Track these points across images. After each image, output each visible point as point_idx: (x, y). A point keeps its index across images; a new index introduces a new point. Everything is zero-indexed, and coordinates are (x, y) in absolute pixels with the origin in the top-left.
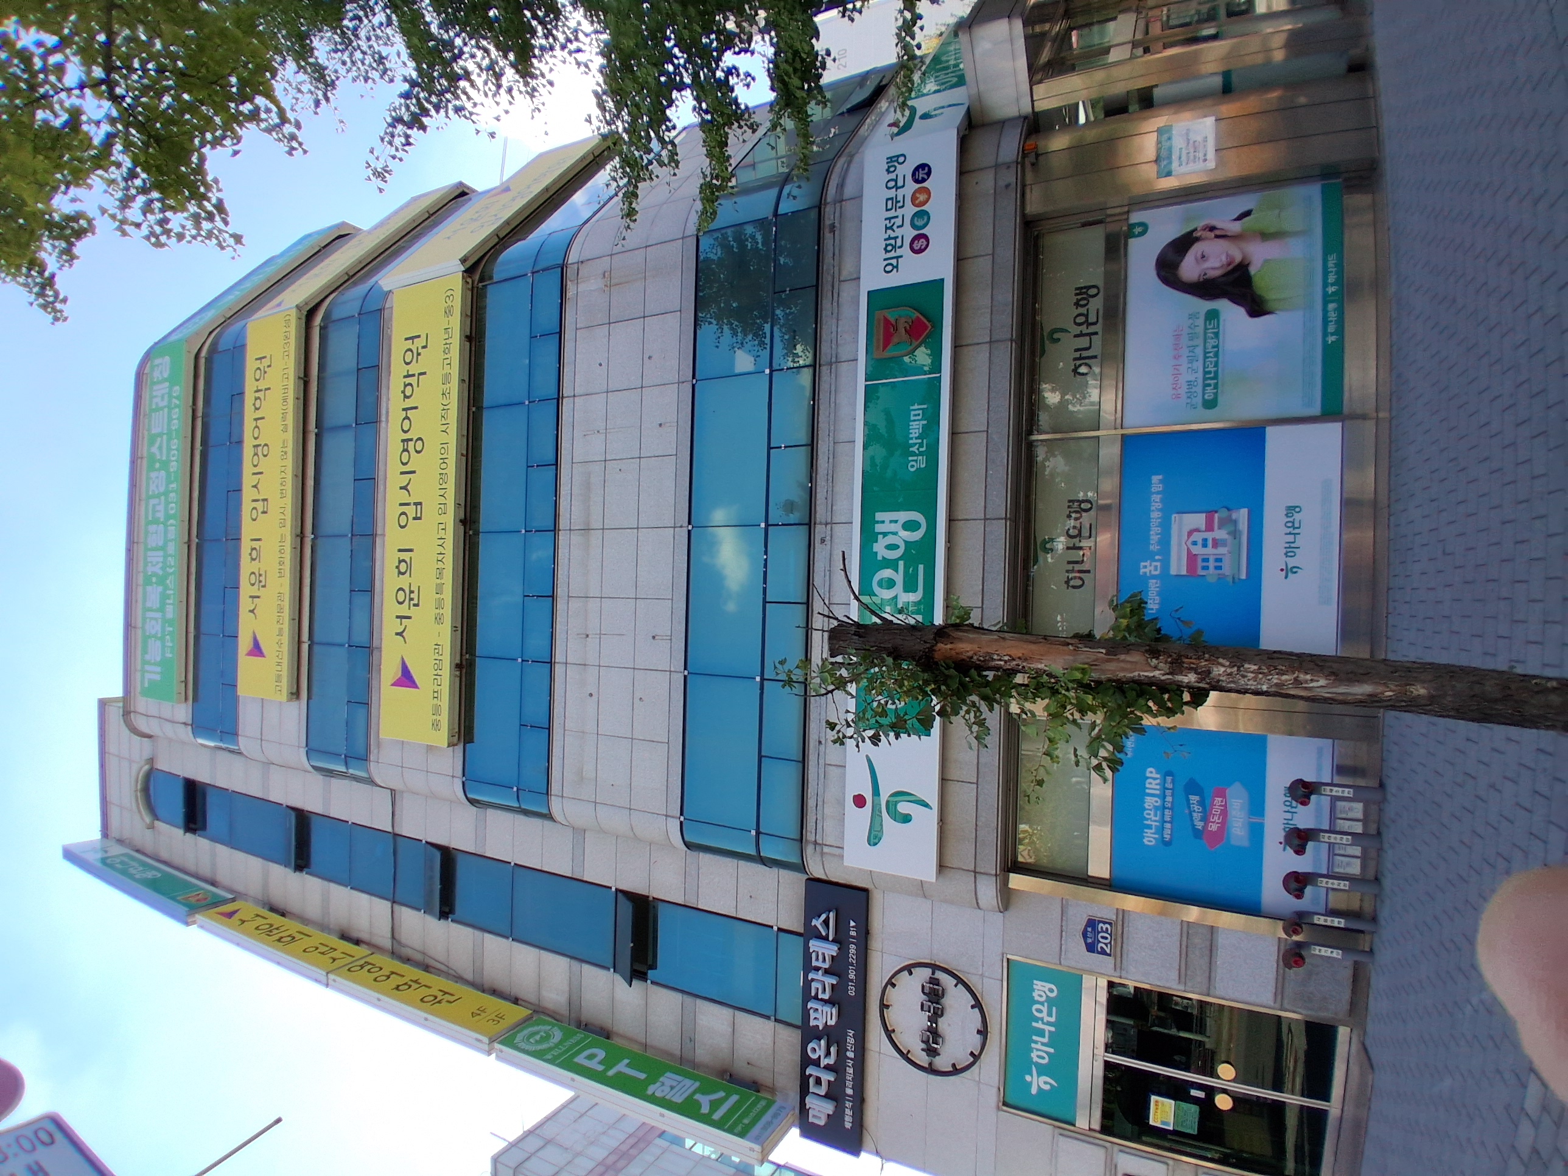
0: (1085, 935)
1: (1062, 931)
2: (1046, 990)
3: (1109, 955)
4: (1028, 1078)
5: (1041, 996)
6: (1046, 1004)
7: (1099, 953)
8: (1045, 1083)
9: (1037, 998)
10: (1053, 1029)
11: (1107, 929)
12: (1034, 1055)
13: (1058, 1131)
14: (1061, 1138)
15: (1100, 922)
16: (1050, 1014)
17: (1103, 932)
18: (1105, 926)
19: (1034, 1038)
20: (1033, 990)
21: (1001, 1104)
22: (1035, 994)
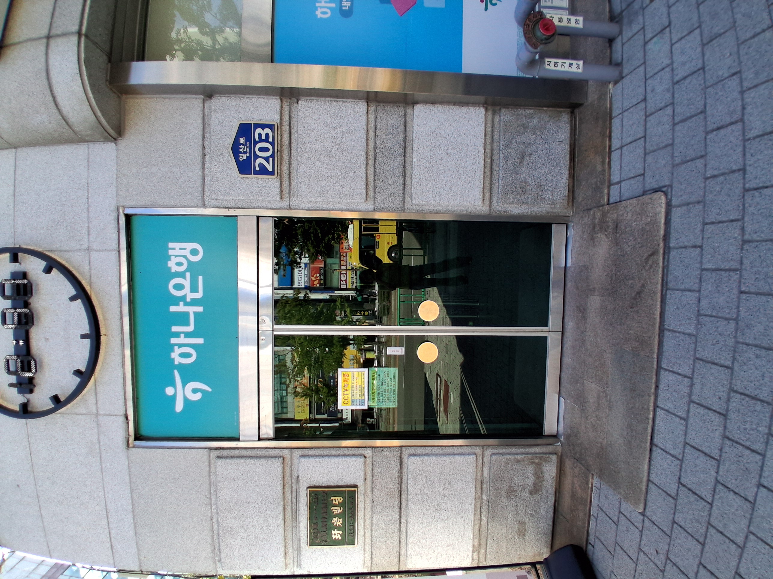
0: (235, 150)
1: (204, 155)
2: (187, 253)
3: (272, 173)
4: (169, 391)
5: (179, 264)
6: (188, 275)
7: (256, 173)
8: (195, 391)
9: (174, 268)
10: (200, 309)
11: (267, 135)
12: (175, 355)
13: (214, 453)
14: (220, 462)
15: (257, 126)
16: (194, 289)
17: (261, 140)
18: (263, 133)
19: (175, 329)
20: (169, 258)
21: (131, 439)
22: (172, 264)
